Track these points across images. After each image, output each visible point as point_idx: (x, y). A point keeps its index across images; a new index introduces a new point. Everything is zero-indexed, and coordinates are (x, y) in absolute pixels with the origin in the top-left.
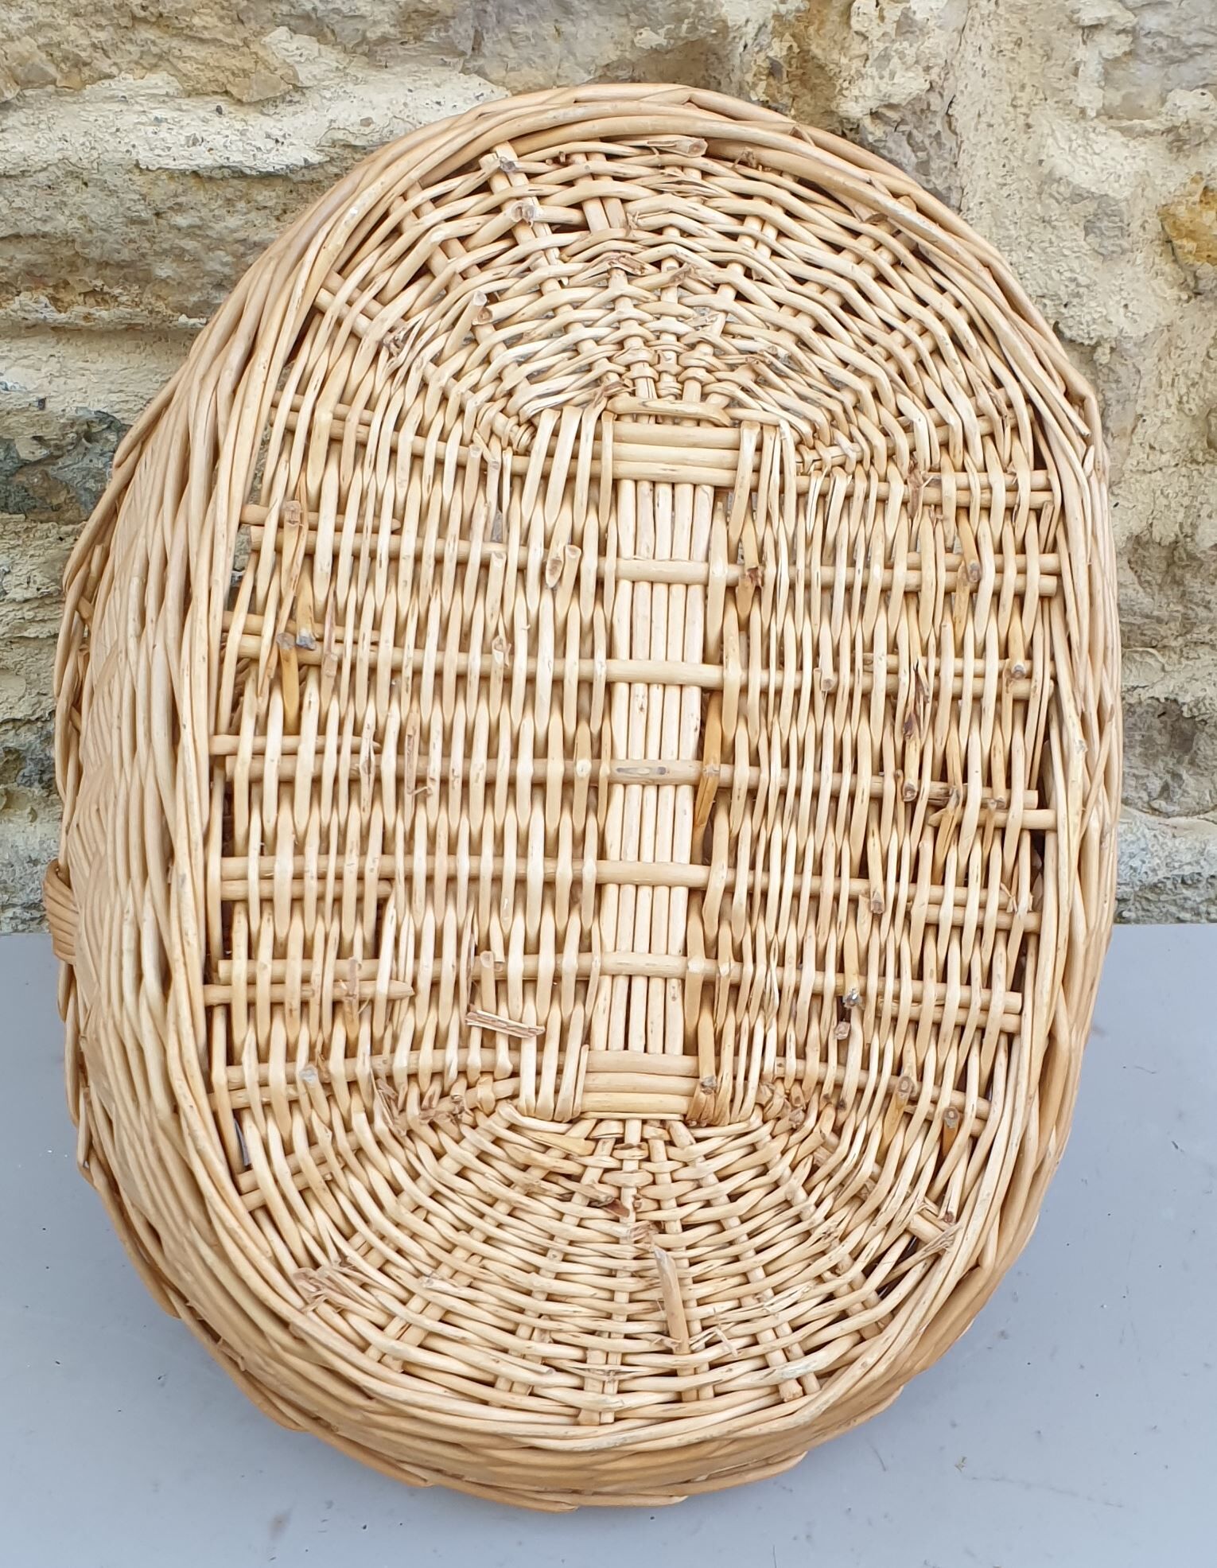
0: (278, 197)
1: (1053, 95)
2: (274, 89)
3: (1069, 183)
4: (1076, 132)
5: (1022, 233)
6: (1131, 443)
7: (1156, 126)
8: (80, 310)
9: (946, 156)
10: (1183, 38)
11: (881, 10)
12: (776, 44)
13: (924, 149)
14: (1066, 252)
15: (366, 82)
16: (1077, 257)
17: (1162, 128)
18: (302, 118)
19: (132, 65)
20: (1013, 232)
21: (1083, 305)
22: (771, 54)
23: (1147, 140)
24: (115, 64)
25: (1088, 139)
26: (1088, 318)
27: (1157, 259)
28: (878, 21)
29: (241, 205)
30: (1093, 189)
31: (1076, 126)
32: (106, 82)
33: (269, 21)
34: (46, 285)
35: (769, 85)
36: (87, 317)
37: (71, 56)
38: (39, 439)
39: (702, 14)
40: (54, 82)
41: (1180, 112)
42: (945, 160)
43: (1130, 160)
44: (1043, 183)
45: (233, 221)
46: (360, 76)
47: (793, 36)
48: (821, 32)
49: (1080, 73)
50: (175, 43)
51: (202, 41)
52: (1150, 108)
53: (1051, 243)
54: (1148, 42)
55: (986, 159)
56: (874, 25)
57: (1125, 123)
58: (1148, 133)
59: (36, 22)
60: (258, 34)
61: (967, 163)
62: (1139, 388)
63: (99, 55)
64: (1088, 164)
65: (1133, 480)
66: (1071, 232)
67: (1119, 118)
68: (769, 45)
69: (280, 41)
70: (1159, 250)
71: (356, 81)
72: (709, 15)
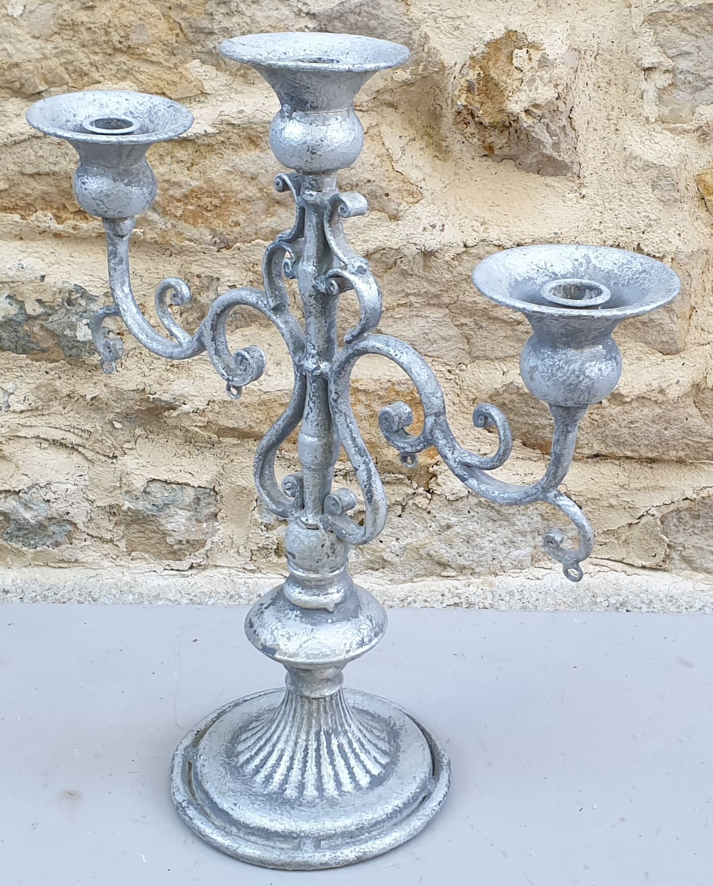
0: (189, 154)
1: (630, 112)
2: (190, 92)
3: (641, 159)
4: (644, 132)
5: (616, 191)
6: (690, 325)
7: (690, 127)
8: (72, 222)
9: (570, 142)
10: (701, 74)
11: (530, 55)
12: (471, 73)
13: (557, 135)
14: (642, 200)
15: (242, 93)
16: (649, 204)
17: (694, 128)
18: (205, 110)
19: (112, 77)
20: (611, 191)
21: (654, 232)
22: (468, 78)
23: (685, 136)
24: (102, 76)
25: (651, 135)
26: (657, 239)
27: (697, 210)
28: (528, 61)
29: (168, 159)
30: (655, 162)
31: (644, 129)
32: (96, 85)
33: (190, 56)
34: (52, 208)
35: (467, 97)
36: (74, 228)
37: (78, 69)
38: (39, 301)
39: (430, 59)
40: (67, 84)
41: (703, 118)
42: (569, 144)
43: (676, 147)
44: (627, 161)
45: (162, 169)
46: (239, 89)
47: (481, 67)
48: (496, 65)
49: (645, 98)
50: (137, 63)
51: (152, 62)
52: (686, 117)
53: (633, 196)
54: (682, 77)
55: (593, 149)
56: (525, 63)
57: (672, 126)
58: (686, 131)
59: (60, 49)
60: (184, 62)
61: (582, 149)
62: (691, 287)
63: (94, 69)
64: (652, 149)
65: (692, 349)
66: (644, 188)
67: (669, 123)
68: (467, 74)
69: (195, 67)
70: (697, 204)
71: (237, 92)
72: (434, 59)
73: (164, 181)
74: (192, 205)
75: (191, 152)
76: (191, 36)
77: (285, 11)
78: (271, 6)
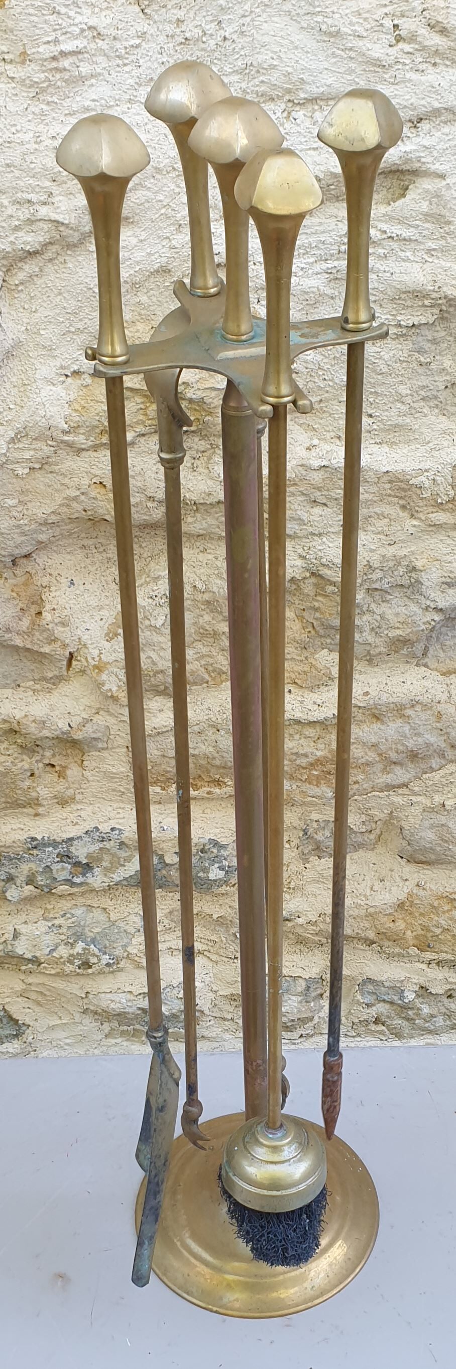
73: (292, 754)
74: (316, 770)
75: (318, 730)
76: (322, 632)
77: (414, 608)
78: (400, 603)
